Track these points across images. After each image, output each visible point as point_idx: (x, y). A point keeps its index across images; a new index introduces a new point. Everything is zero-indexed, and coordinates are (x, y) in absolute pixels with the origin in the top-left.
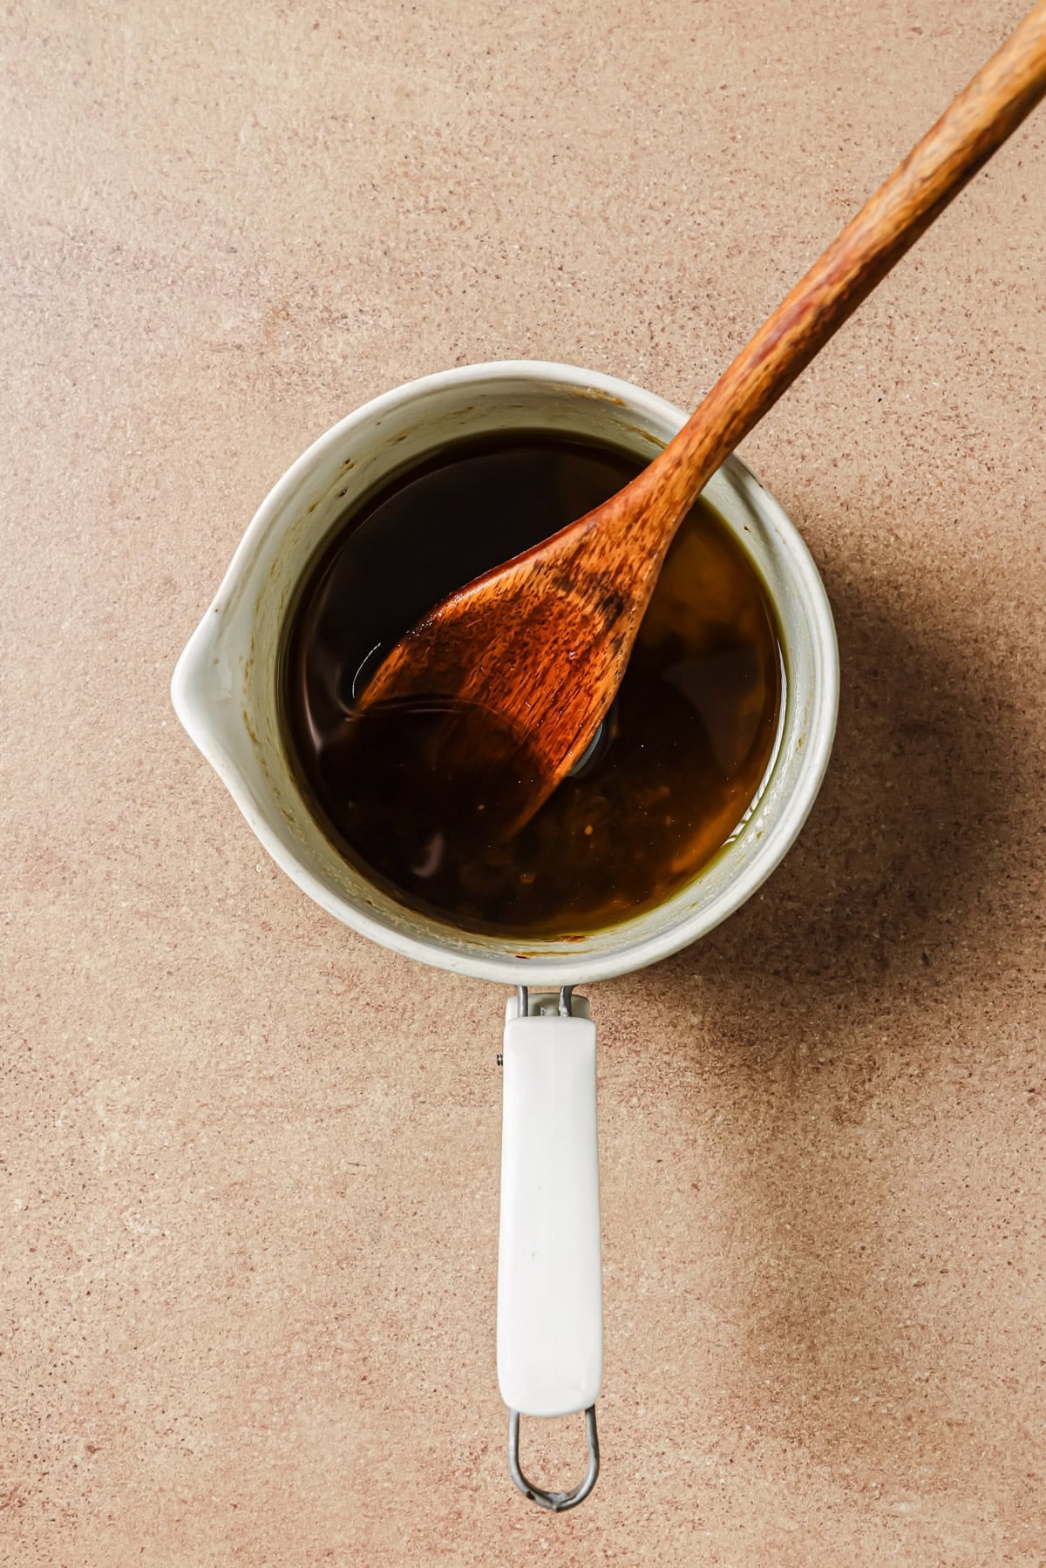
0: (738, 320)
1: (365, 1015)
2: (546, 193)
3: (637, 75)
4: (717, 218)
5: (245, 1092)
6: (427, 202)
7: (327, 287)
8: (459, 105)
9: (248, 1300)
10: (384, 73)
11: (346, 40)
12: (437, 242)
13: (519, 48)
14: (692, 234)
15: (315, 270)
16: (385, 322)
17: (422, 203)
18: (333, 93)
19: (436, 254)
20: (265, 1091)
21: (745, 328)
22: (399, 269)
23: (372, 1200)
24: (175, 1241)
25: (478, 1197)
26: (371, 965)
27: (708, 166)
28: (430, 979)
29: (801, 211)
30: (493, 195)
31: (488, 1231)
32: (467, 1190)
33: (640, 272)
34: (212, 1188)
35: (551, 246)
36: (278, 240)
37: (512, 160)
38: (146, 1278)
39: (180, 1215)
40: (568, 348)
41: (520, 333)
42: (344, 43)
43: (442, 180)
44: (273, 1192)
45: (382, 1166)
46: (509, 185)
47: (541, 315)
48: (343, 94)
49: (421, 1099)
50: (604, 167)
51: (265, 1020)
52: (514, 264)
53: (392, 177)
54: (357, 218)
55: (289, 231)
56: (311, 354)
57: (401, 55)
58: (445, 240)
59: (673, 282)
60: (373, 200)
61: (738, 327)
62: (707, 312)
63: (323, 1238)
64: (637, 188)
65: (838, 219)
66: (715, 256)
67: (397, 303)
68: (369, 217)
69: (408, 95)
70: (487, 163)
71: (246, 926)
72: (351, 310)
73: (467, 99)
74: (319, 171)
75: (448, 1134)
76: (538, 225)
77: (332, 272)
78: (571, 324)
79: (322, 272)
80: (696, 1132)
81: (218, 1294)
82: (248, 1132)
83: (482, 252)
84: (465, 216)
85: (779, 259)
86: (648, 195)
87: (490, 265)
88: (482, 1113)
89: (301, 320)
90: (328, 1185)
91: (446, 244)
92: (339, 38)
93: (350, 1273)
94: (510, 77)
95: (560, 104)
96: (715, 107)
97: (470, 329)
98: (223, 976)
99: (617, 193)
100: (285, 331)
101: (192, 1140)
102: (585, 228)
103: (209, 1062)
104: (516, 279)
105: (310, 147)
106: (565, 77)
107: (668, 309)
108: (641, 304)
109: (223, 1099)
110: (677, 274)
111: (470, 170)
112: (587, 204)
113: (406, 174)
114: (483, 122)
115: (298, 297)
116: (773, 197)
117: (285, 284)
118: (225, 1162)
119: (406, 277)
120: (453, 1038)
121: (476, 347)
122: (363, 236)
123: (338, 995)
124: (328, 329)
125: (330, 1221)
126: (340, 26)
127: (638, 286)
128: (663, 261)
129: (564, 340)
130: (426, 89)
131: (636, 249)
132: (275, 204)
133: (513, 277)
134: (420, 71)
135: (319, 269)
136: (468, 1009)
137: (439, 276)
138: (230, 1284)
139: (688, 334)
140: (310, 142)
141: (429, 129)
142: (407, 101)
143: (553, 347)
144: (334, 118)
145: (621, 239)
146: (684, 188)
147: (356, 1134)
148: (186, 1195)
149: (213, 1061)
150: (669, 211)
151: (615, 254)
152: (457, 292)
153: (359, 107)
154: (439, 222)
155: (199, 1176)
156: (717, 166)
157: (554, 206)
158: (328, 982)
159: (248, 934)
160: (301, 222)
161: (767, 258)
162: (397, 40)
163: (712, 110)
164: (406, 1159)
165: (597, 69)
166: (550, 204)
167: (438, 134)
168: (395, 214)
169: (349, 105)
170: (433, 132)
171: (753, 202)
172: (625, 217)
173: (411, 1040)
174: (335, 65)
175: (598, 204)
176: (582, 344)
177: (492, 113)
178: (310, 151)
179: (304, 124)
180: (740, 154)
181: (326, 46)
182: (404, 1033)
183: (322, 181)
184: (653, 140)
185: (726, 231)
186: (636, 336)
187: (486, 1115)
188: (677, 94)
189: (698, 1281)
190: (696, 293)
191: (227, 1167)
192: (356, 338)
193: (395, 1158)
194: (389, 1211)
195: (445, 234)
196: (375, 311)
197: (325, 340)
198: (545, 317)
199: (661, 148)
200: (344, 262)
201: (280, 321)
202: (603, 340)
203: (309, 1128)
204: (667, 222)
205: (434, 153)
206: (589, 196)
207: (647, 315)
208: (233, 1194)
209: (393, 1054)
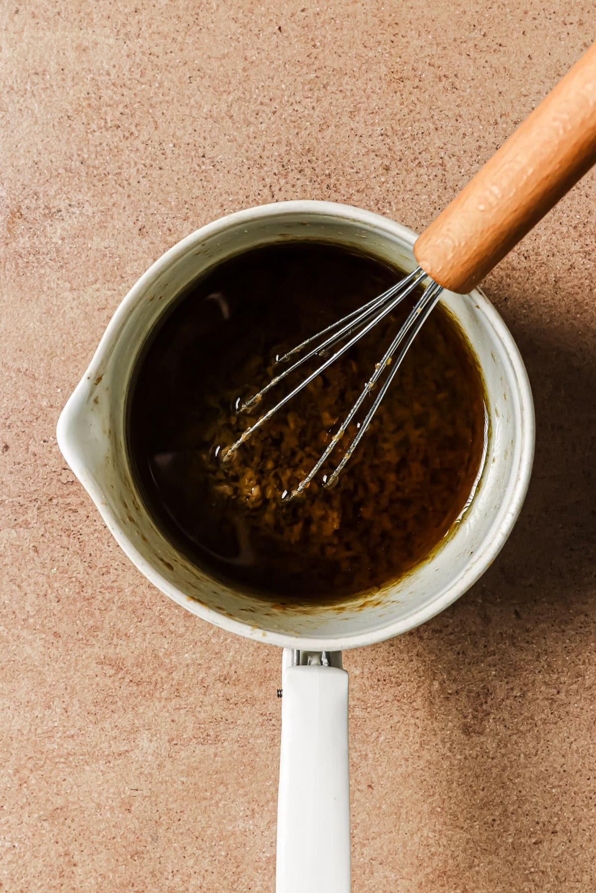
0: (333, 175)
1: (130, 689)
2: (187, 105)
3: (241, 11)
4: (309, 104)
5: (57, 747)
6: (106, 123)
7: (45, 192)
8: (120, 51)
9: (75, 886)
10: (67, 37)
11: (38, 18)
12: (116, 150)
13: (156, 5)
14: (293, 119)
15: (36, 181)
16: (87, 211)
17: (103, 124)
18: (33, 56)
19: (116, 158)
20: (69, 746)
21: (338, 180)
22: (93, 172)
23: (149, 813)
24: (22, 850)
25: (221, 805)
26: (130, 654)
27: (299, 68)
28: (171, 660)
29: (369, 91)
30: (151, 111)
31: (230, 828)
32: (213, 802)
33: (259, 150)
34: (42, 813)
35: (195, 141)
36: (9, 164)
37: (161, 85)
38: (6, 876)
39: (23, 833)
40: (215, 211)
41: (181, 206)
42: (37, 20)
43: (115, 106)
44: (83, 812)
45: (153, 789)
46: (161, 103)
47: (194, 191)
48: (40, 56)
49: (175, 742)
50: (226, 80)
51: (64, 697)
52: (171, 158)
53: (80, 109)
54: (60, 141)
55: (15, 156)
56: (40, 240)
57: (76, 23)
58: (121, 147)
59: (283, 155)
60: (69, 126)
61: (332, 181)
62: (310, 172)
63: (119, 840)
64: (251, 92)
65: (396, 92)
66: (311, 132)
67: (93, 196)
68: (68, 139)
69: (84, 50)
70: (144, 90)
71: (44, 636)
72: (63, 205)
73: (125, 47)
74: (30, 112)
75: (195, 765)
76: (184, 128)
77: (47, 181)
78: (215, 194)
79: (41, 182)
80: (367, 749)
81: (54, 883)
82: (61, 773)
83: (148, 153)
84: (133, 129)
85: (357, 128)
86: (258, 95)
87: (154, 160)
88: (217, 748)
89: (31, 217)
90: (119, 805)
91: (122, 150)
92: (33, 17)
93: (141, 863)
94: (153, 26)
95: (190, 40)
96: (299, 26)
97: (146, 207)
98: (32, 670)
99: (236, 97)
100: (21, 226)
101: (25, 782)
102: (217, 125)
103: (30, 729)
104: (173, 168)
105: (22, 96)
106: (191, 20)
107: (282, 175)
108: (263, 173)
109: (42, 753)
110: (285, 148)
111: (133, 96)
112: (217, 108)
113: (89, 105)
114: (138, 60)
115: (26, 201)
116: (347, 84)
117: (17, 194)
118: (49, 795)
119: (97, 177)
120: (191, 699)
121: (151, 219)
122: (66, 153)
123: (110, 677)
124: (49, 221)
125: (123, 830)
126: (33, 9)
127: (259, 161)
128: (275, 141)
129: (211, 207)
130: (96, 44)
131: (254, 135)
132: (4, 139)
133: (171, 167)
134: (91, 32)
135: (39, 180)
136: (200, 678)
137: (120, 174)
138: (62, 876)
139: (298, 190)
140: (22, 93)
141: (101, 71)
142: (84, 54)
143: (205, 213)
144: (36, 74)
145: (243, 129)
146: (283, 86)
147: (133, 769)
148: (25, 818)
149: (33, 728)
150: (275, 104)
151: (240, 141)
152: (134, 182)
153: (52, 63)
154: (116, 135)
155: (32, 805)
156: (305, 67)
157: (194, 113)
158: (102, 668)
159: (46, 641)
160: (22, 149)
161: (348, 128)
162: (72, 13)
163: (296, 27)
164: (169, 784)
165: (213, 11)
166: (191, 112)
167: (108, 74)
168: (85, 134)
169: (45, 63)
170: (104, 73)
171: (334, 89)
172: (244, 113)
173: (163, 703)
174: (32, 37)
175: (224, 106)
176: (225, 207)
177: (143, 53)
178: (22, 99)
179: (17, 81)
180: (321, 56)
181: (25, 24)
182: (157, 698)
183: (34, 119)
184: (257, 55)
185: (317, 112)
186: (262, 196)
187: (220, 749)
188: (271, 20)
189: (379, 851)
190: (301, 160)
191: (50, 798)
192: (69, 225)
193: (162, 783)
194: (162, 819)
195: (121, 144)
196: (80, 204)
197: (48, 229)
198: (197, 192)
199: (264, 60)
200: (55, 173)
201: (16, 220)
202: (239, 203)
203: (102, 768)
204: (274, 113)
205: (107, 88)
206: (217, 102)
207: (268, 181)
208: (57, 816)
209: (152, 714)
